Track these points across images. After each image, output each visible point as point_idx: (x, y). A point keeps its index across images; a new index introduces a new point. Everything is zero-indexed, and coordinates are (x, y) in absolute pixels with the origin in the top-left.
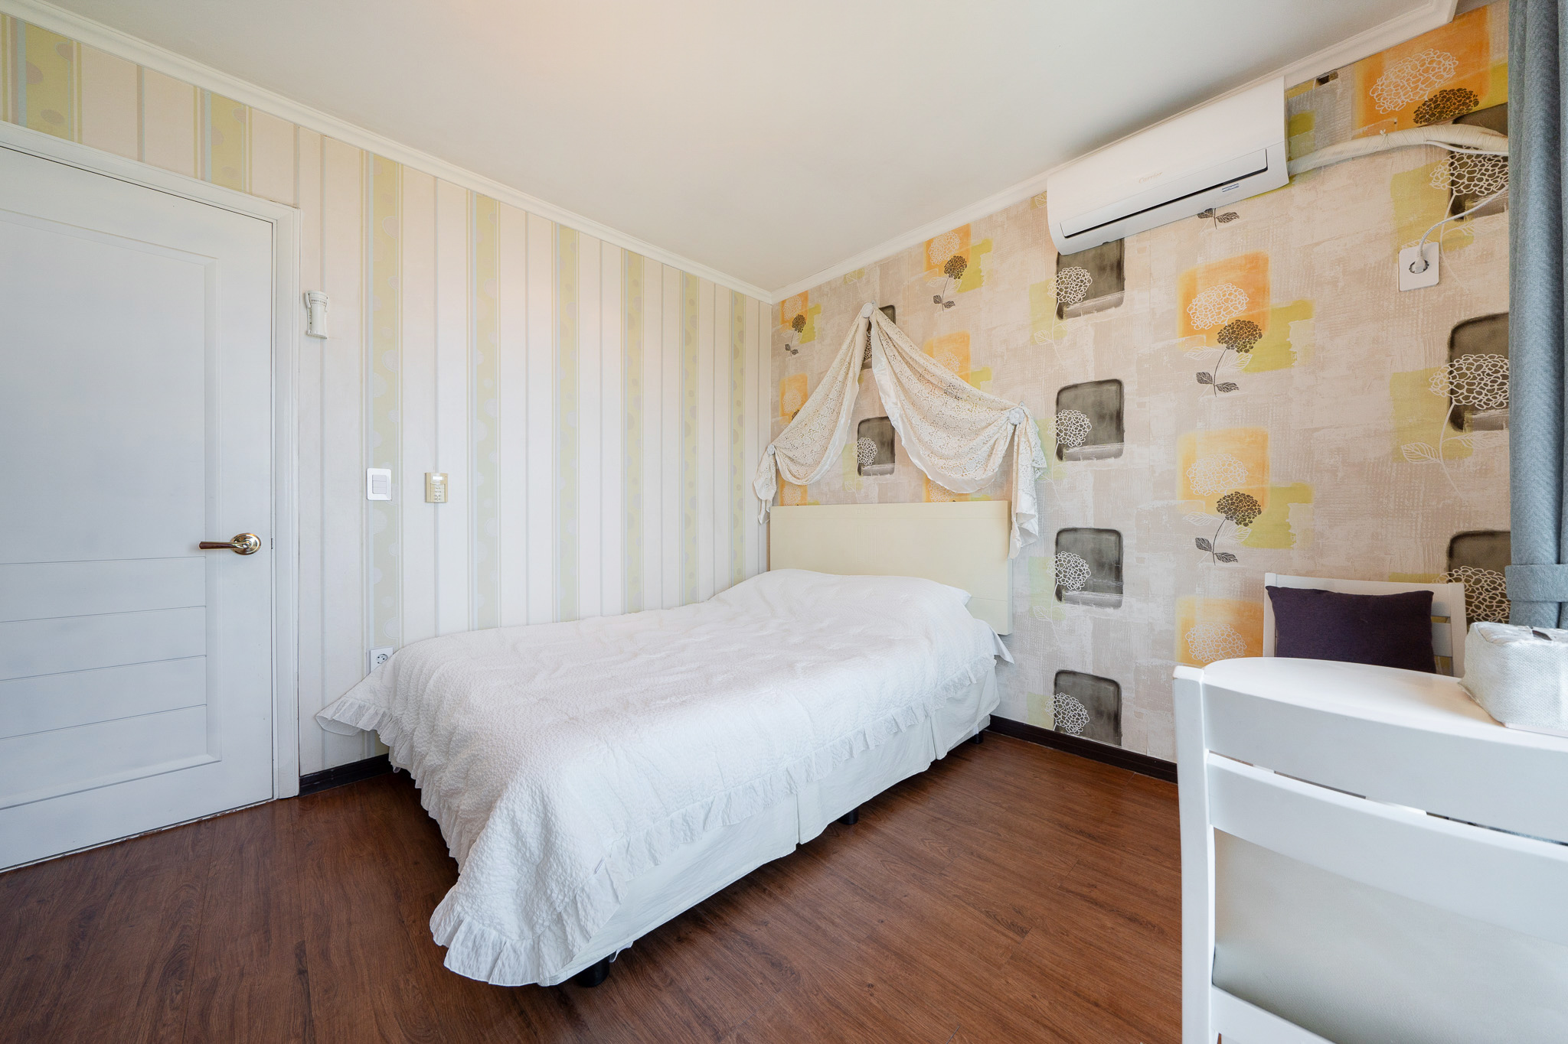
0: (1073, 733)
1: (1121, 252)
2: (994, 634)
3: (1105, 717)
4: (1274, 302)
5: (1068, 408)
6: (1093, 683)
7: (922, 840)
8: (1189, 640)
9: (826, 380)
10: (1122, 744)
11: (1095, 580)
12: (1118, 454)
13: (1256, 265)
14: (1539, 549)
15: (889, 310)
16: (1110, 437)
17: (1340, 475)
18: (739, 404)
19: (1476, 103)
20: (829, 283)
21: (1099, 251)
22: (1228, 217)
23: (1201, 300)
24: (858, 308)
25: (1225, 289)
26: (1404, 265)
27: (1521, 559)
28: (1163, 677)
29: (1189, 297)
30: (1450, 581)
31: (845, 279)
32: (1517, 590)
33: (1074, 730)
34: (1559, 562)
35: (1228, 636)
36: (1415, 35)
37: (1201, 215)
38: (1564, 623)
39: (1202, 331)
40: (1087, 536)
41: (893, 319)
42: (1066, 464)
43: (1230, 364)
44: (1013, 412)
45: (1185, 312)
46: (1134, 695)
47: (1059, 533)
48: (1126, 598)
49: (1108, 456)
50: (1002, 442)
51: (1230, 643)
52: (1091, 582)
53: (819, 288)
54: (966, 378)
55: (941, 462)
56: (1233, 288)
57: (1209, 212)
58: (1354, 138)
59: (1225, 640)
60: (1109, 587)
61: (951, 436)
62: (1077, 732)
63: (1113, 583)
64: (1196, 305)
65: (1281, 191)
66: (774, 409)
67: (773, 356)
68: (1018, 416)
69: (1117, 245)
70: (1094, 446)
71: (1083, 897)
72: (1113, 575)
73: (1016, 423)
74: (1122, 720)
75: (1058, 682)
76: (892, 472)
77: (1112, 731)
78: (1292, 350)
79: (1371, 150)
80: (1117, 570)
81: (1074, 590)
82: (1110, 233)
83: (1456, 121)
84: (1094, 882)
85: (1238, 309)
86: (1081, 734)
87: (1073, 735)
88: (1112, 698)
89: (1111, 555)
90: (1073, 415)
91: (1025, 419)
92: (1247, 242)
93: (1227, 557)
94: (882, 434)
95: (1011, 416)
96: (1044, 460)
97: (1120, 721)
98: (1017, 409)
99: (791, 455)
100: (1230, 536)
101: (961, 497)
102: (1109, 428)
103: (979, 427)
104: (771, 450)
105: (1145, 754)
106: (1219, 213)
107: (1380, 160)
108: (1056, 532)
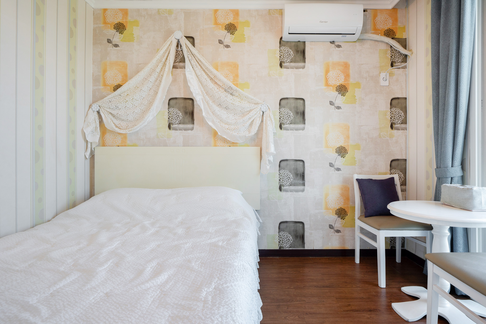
0: (286, 248)
1: (304, 47)
2: (253, 210)
3: (299, 238)
4: (351, 81)
5: (284, 107)
6: (294, 225)
7: (285, 318)
8: (327, 201)
9: (147, 69)
10: (305, 247)
11: (295, 181)
12: (303, 129)
13: (346, 67)
14: (449, 163)
15: (191, 39)
16: (300, 122)
17: (367, 141)
18: (73, 71)
19: (396, 36)
20: (146, 10)
21: (296, 44)
22: (339, 46)
23: (331, 74)
24: (169, 33)
25: (338, 72)
26: (381, 77)
27: (444, 166)
28: (319, 217)
29: (327, 72)
30: (390, 174)
31: (159, 11)
32: (443, 175)
33: (287, 247)
34: (452, 167)
35: (339, 198)
36: (384, 8)
37: (331, 42)
38: (453, 183)
39: (331, 86)
40: (292, 162)
41: (193, 44)
42: (283, 131)
43: (339, 100)
44: (263, 105)
45: (326, 77)
46: (309, 226)
47: (280, 162)
48: (306, 187)
49: (300, 130)
50: (258, 119)
51: (339, 200)
52: (293, 182)
53: (138, 10)
54: (237, 85)
55: (227, 126)
56: (340, 72)
57: (332, 42)
58: (371, 33)
59: (338, 200)
60: (300, 184)
61: (229, 113)
62: (288, 247)
63: (301, 182)
64: (329, 75)
65: (353, 43)
66: (96, 80)
67: (95, 43)
68: (265, 108)
69: (303, 43)
70: (294, 125)
71: (350, 310)
72: (302, 178)
73: (264, 111)
74: (305, 237)
75: (280, 227)
76: (192, 129)
77: (301, 242)
78: (356, 98)
79: (376, 39)
80: (303, 176)
81: (287, 186)
82: (301, 38)
83: (392, 39)
84: (348, 304)
85: (341, 81)
86: (290, 247)
87: (287, 249)
88: (301, 229)
89: (300, 171)
90: (285, 110)
91: (268, 109)
92: (344, 57)
93: (338, 169)
94: (185, 107)
95: (262, 108)
96: (275, 129)
97: (304, 238)
98: (265, 105)
99: (113, 112)
100: (339, 162)
101: (234, 144)
102: (300, 118)
103: (246, 110)
104: (95, 107)
105: (313, 249)
106: (336, 44)
107: (377, 43)
108: (279, 161)
